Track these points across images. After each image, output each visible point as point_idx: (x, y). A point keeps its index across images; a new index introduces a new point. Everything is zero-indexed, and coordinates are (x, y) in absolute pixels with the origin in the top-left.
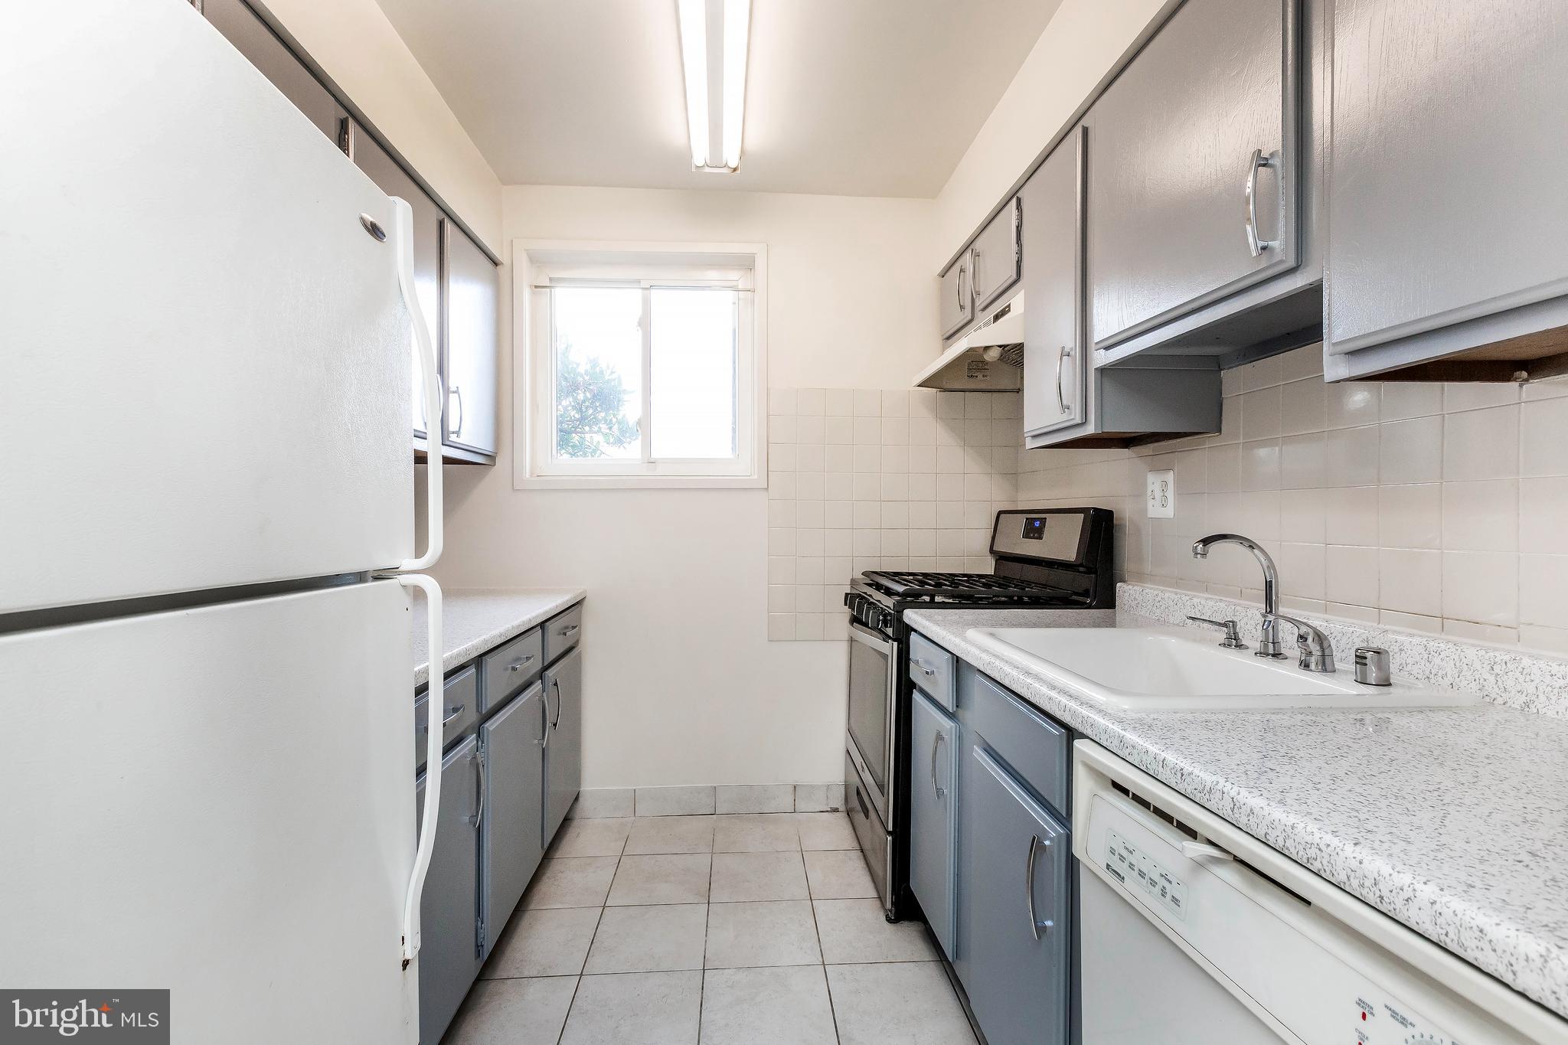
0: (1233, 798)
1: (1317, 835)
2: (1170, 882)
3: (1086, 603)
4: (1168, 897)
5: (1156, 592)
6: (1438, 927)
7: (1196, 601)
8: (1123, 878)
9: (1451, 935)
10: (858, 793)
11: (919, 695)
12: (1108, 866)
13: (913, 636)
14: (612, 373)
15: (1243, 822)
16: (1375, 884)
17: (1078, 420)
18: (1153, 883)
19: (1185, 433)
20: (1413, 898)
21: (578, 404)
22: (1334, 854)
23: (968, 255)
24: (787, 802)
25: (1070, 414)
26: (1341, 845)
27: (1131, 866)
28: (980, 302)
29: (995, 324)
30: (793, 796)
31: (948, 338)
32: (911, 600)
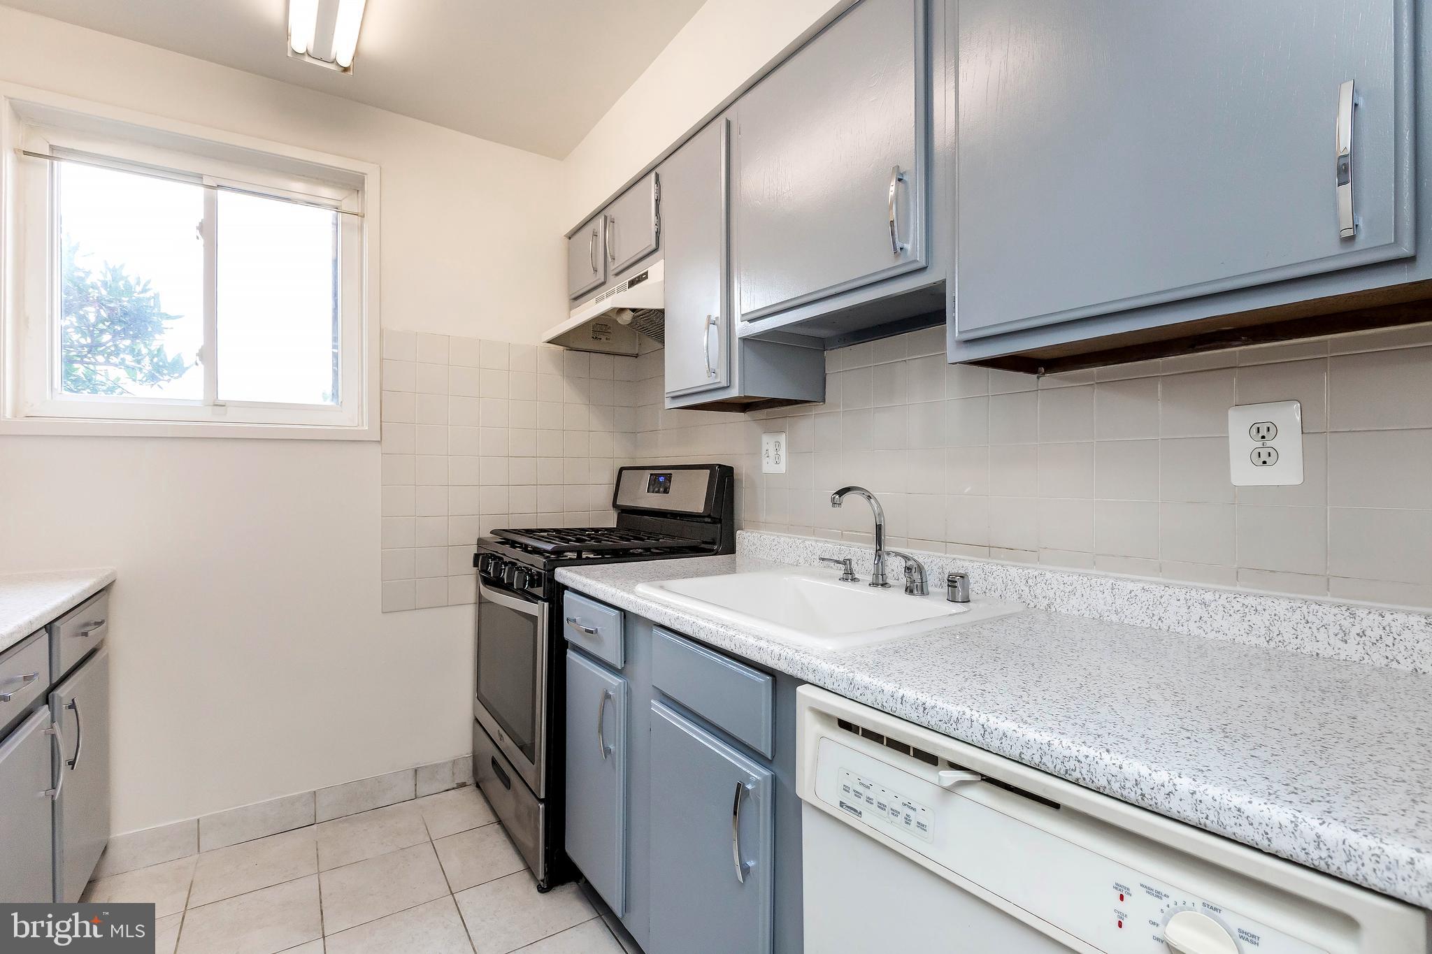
0: (983, 725)
1: (1074, 749)
2: (914, 810)
3: (713, 550)
4: (913, 823)
5: (772, 538)
6: (1198, 813)
7: (807, 543)
8: (860, 813)
9: (1211, 817)
10: (494, 762)
11: (576, 655)
12: (842, 804)
13: (567, 594)
14: (144, 291)
15: (995, 745)
16: (1137, 785)
17: (724, 384)
18: (895, 813)
19: (796, 400)
20: (1174, 791)
21: (88, 327)
22: (1094, 763)
23: (600, 221)
24: (406, 789)
25: (716, 377)
26: (1098, 754)
27: (869, 800)
28: (613, 267)
29: (630, 289)
30: (414, 781)
31: (576, 299)
32: (558, 558)
